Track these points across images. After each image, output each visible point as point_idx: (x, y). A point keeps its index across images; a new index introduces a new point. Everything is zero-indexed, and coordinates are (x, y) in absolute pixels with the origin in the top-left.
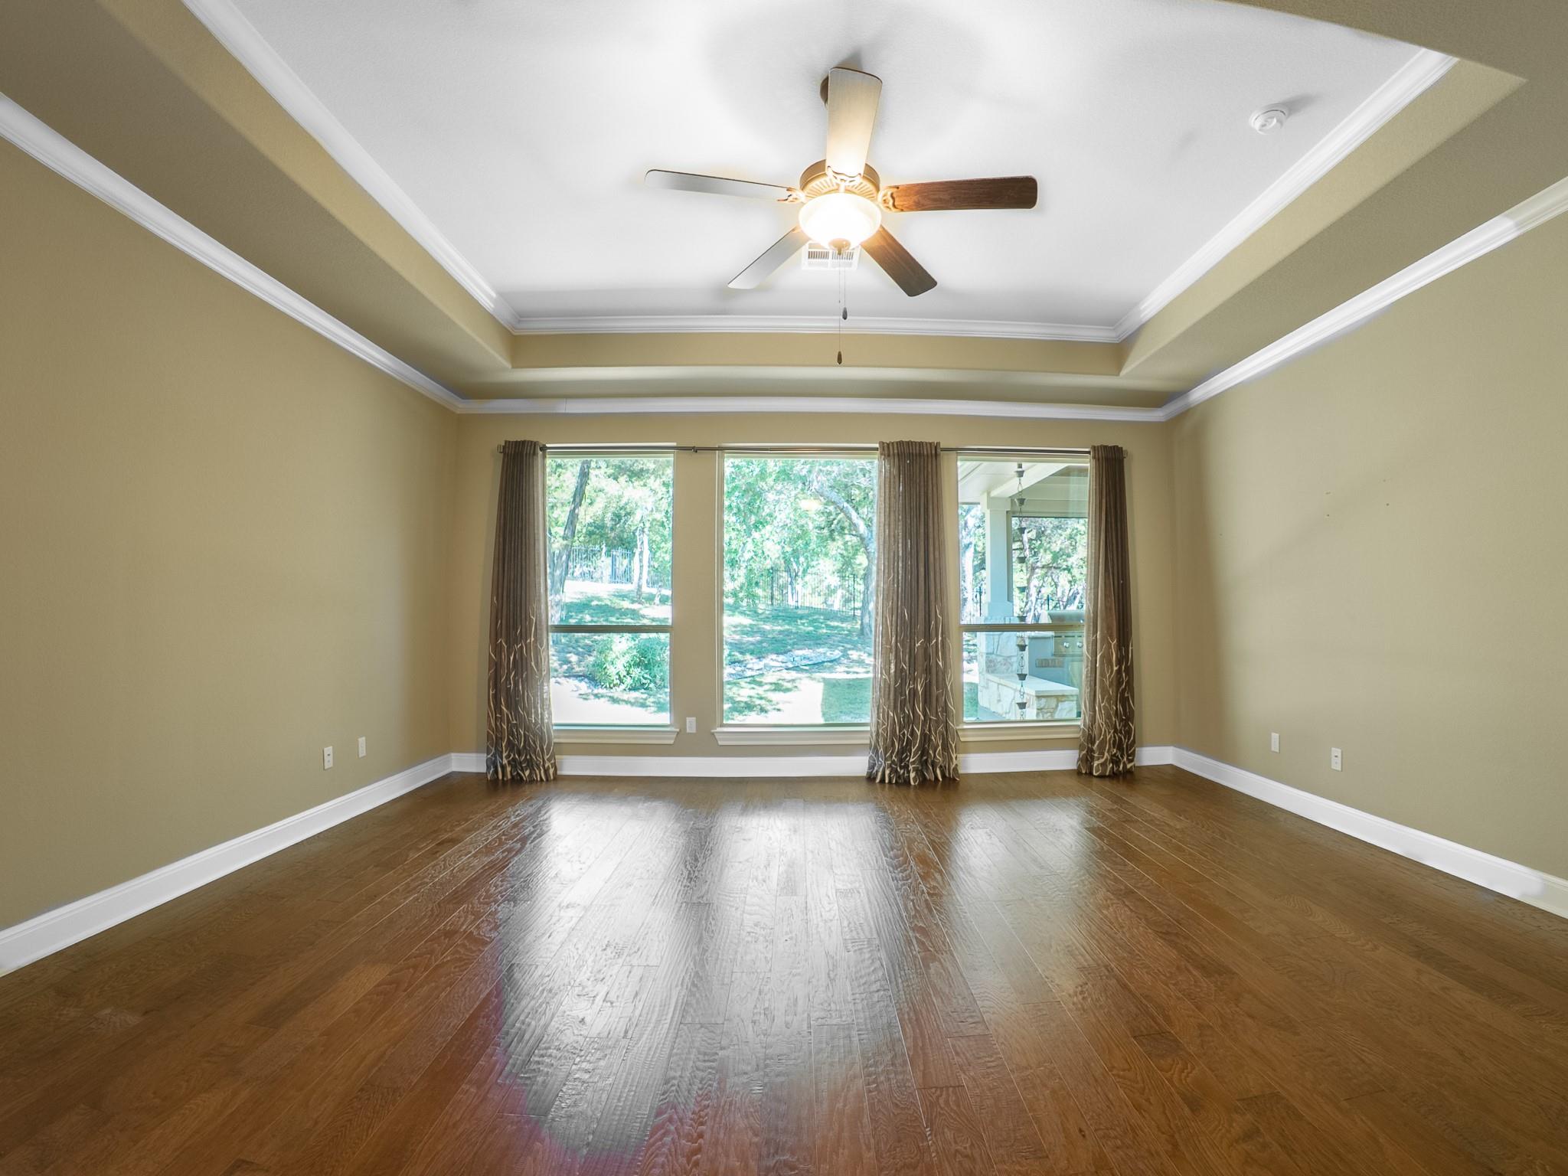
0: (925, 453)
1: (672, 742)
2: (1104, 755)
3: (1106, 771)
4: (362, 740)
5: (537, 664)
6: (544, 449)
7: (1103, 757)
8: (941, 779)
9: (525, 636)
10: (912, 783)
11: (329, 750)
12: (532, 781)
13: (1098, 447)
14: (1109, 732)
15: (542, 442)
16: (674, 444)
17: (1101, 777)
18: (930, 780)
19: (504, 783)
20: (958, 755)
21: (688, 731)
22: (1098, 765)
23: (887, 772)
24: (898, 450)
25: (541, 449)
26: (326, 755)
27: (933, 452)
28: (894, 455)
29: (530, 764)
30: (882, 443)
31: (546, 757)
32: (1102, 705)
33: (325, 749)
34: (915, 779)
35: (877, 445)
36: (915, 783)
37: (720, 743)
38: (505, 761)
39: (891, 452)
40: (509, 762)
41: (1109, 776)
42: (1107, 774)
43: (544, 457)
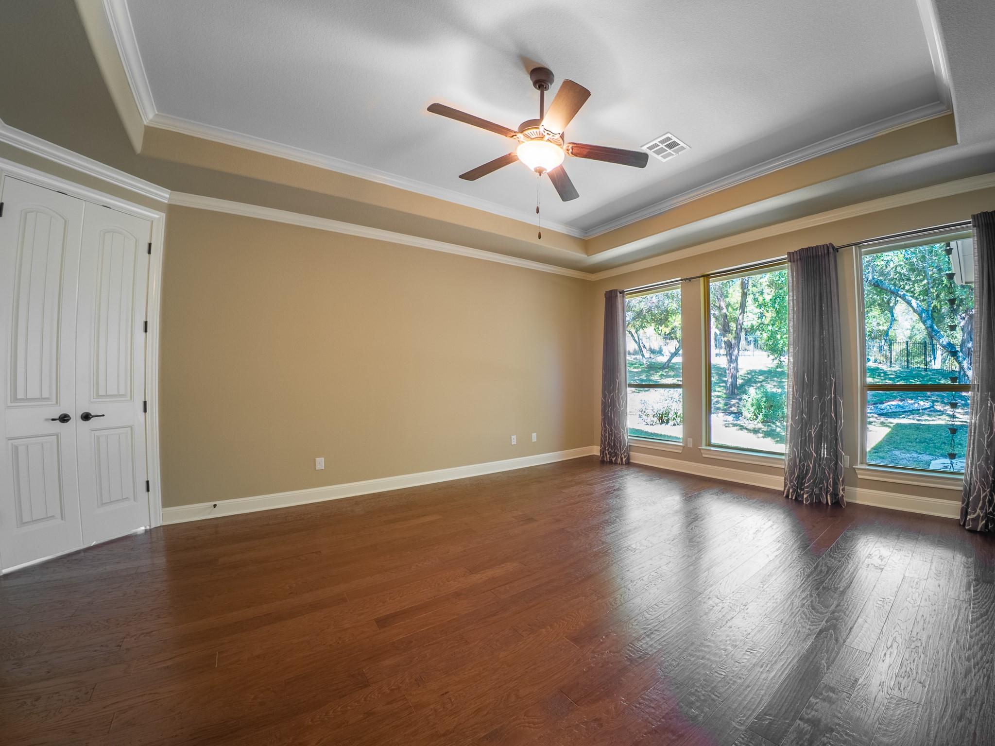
0: (820, 254)
1: (680, 452)
2: (976, 511)
3: (977, 526)
4: (534, 435)
5: (619, 406)
6: (622, 292)
7: (974, 514)
8: (830, 504)
9: (614, 390)
10: (804, 502)
11: (514, 437)
12: (616, 463)
13: (977, 215)
14: (984, 491)
15: (620, 288)
16: (680, 279)
17: (972, 531)
18: (823, 503)
19: (607, 462)
20: (846, 487)
21: (688, 446)
22: (969, 519)
23: (791, 491)
24: (800, 256)
25: (620, 293)
26: (512, 439)
27: (826, 252)
28: (797, 260)
29: (616, 455)
30: (789, 254)
31: (622, 452)
32: (978, 464)
33: (512, 437)
34: (807, 499)
35: (786, 256)
36: (806, 502)
37: (704, 455)
38: (607, 452)
39: (795, 259)
40: (608, 453)
41: (980, 533)
42: (978, 530)
43: (623, 297)
